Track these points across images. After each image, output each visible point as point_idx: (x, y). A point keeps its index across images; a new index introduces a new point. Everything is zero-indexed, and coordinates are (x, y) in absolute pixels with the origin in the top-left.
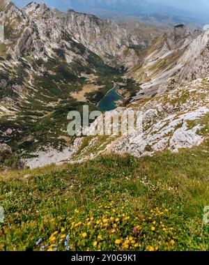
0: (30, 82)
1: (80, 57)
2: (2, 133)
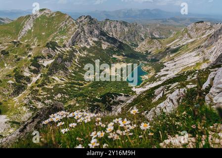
0: (76, 60)
1: (113, 45)
2: (54, 97)
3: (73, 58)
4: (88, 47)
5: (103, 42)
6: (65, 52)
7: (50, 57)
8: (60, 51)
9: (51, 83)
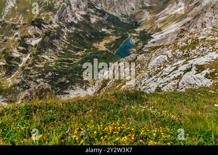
0: (64, 37)
1: (101, 18)
2: (45, 76)
3: (61, 35)
4: (76, 22)
5: (91, 15)
6: (52, 29)
7: (37, 36)
8: (47, 29)
9: (41, 62)
